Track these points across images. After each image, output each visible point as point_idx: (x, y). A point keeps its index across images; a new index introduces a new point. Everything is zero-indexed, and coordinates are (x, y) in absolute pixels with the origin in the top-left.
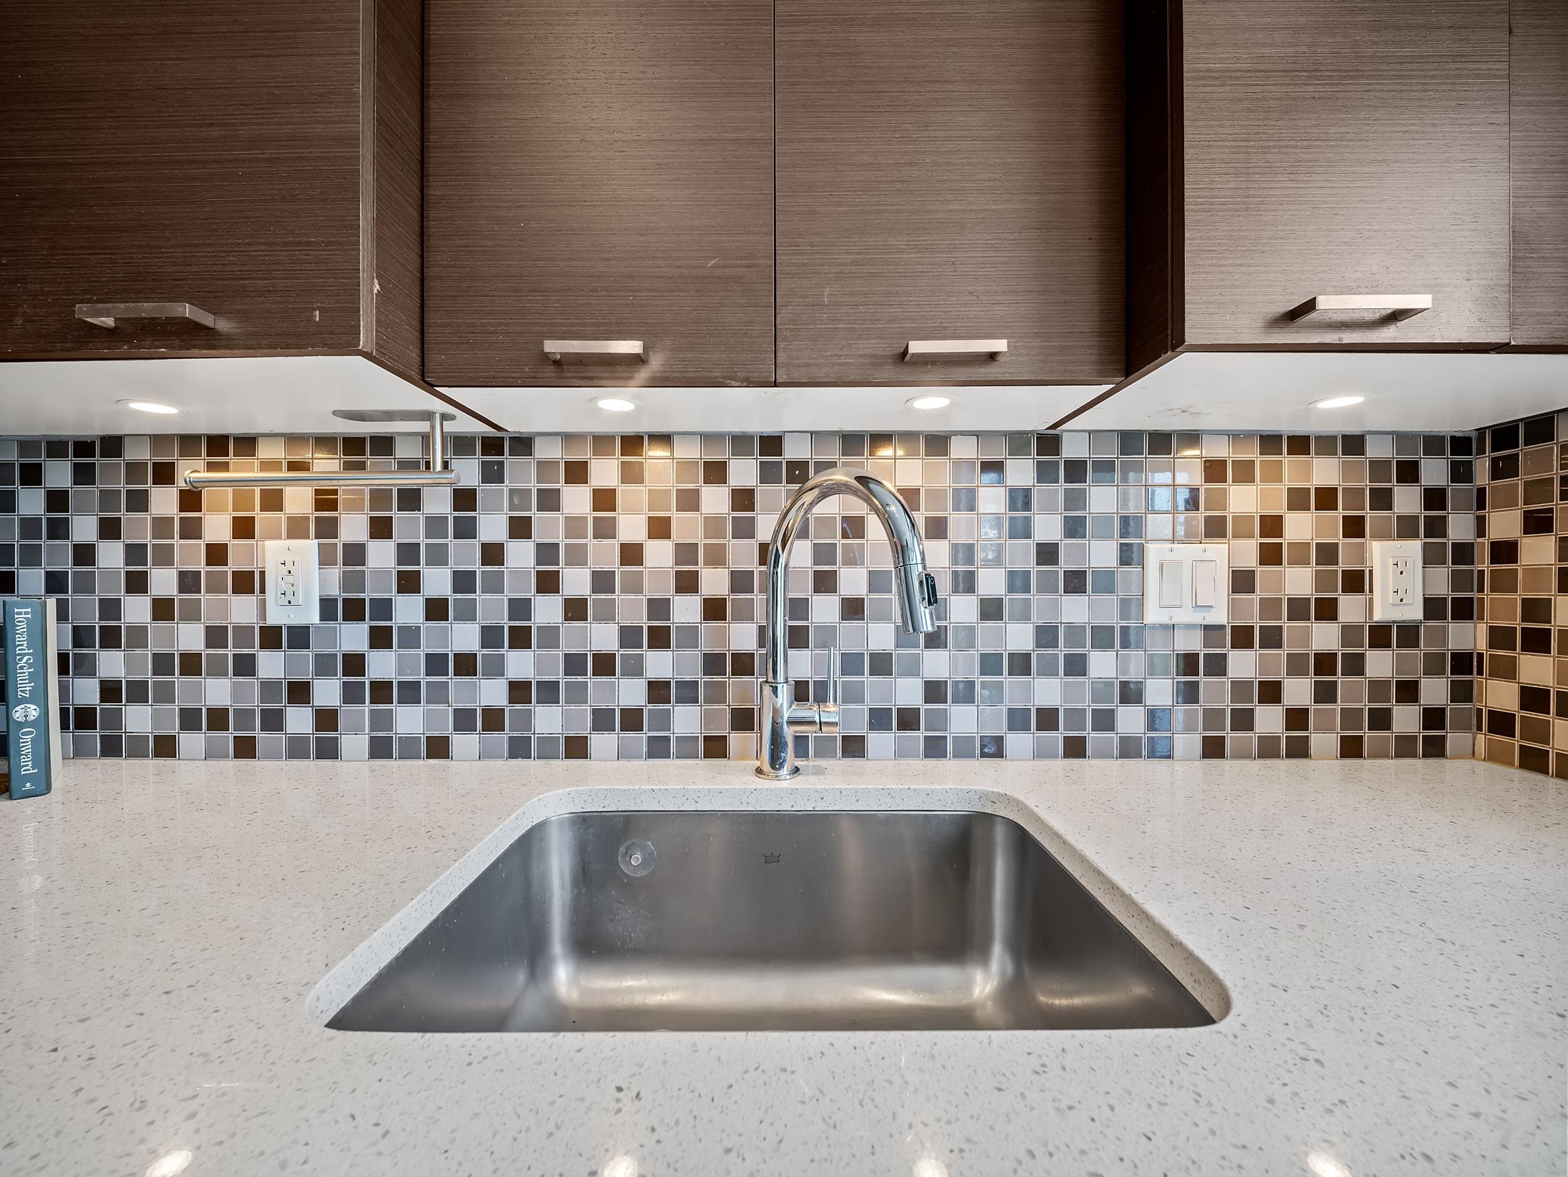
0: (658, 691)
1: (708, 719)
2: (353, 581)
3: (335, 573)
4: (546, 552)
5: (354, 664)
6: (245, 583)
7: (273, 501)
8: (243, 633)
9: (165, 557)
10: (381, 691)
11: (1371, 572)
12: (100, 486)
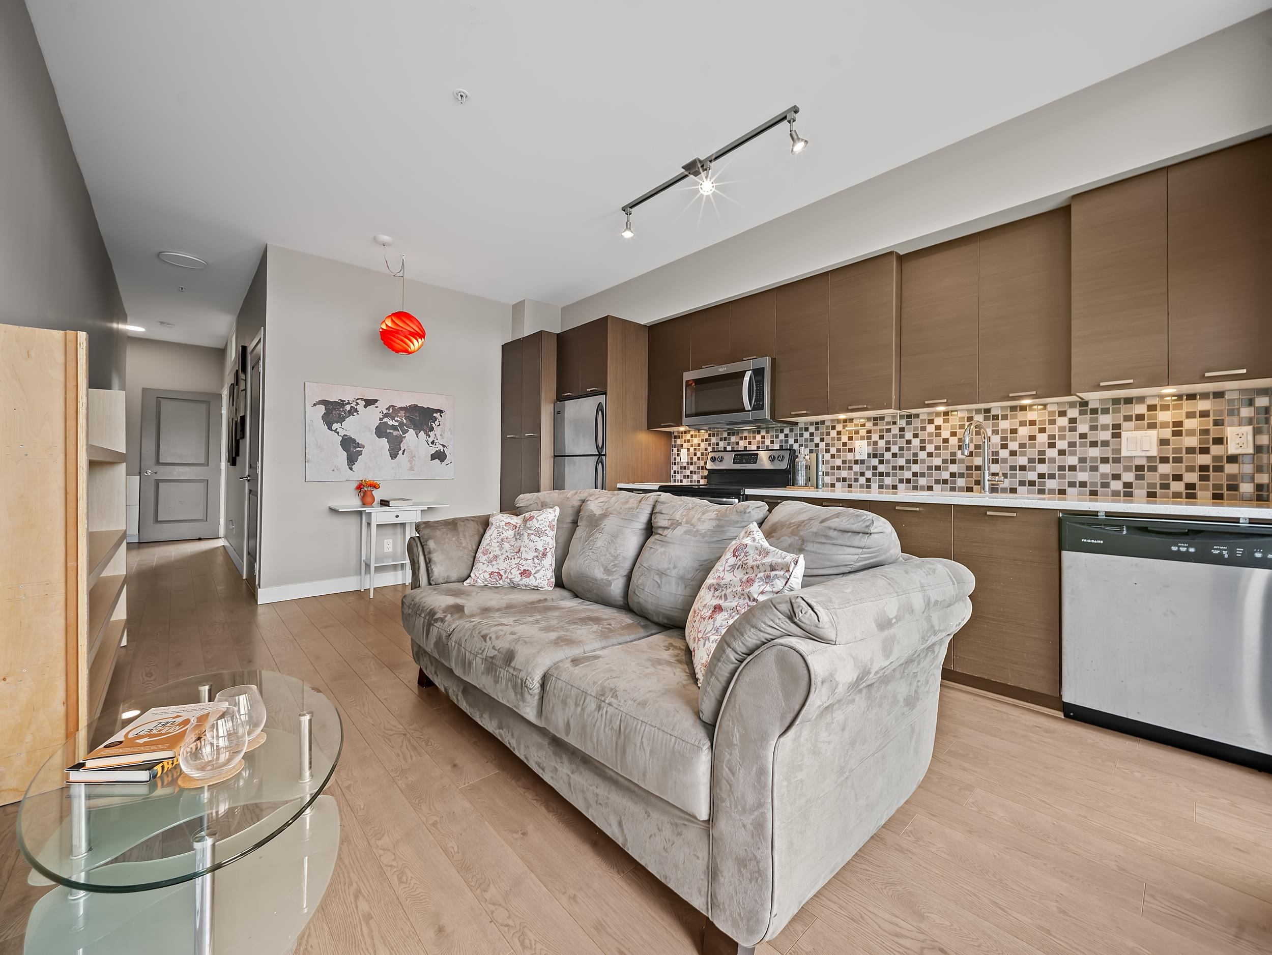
0: (953, 475)
1: (967, 482)
2: (874, 449)
3: (871, 447)
4: (922, 441)
5: (875, 468)
6: (850, 450)
7: (857, 432)
8: (850, 461)
9: (833, 445)
10: (881, 474)
11: (1227, 438)
12: (820, 431)
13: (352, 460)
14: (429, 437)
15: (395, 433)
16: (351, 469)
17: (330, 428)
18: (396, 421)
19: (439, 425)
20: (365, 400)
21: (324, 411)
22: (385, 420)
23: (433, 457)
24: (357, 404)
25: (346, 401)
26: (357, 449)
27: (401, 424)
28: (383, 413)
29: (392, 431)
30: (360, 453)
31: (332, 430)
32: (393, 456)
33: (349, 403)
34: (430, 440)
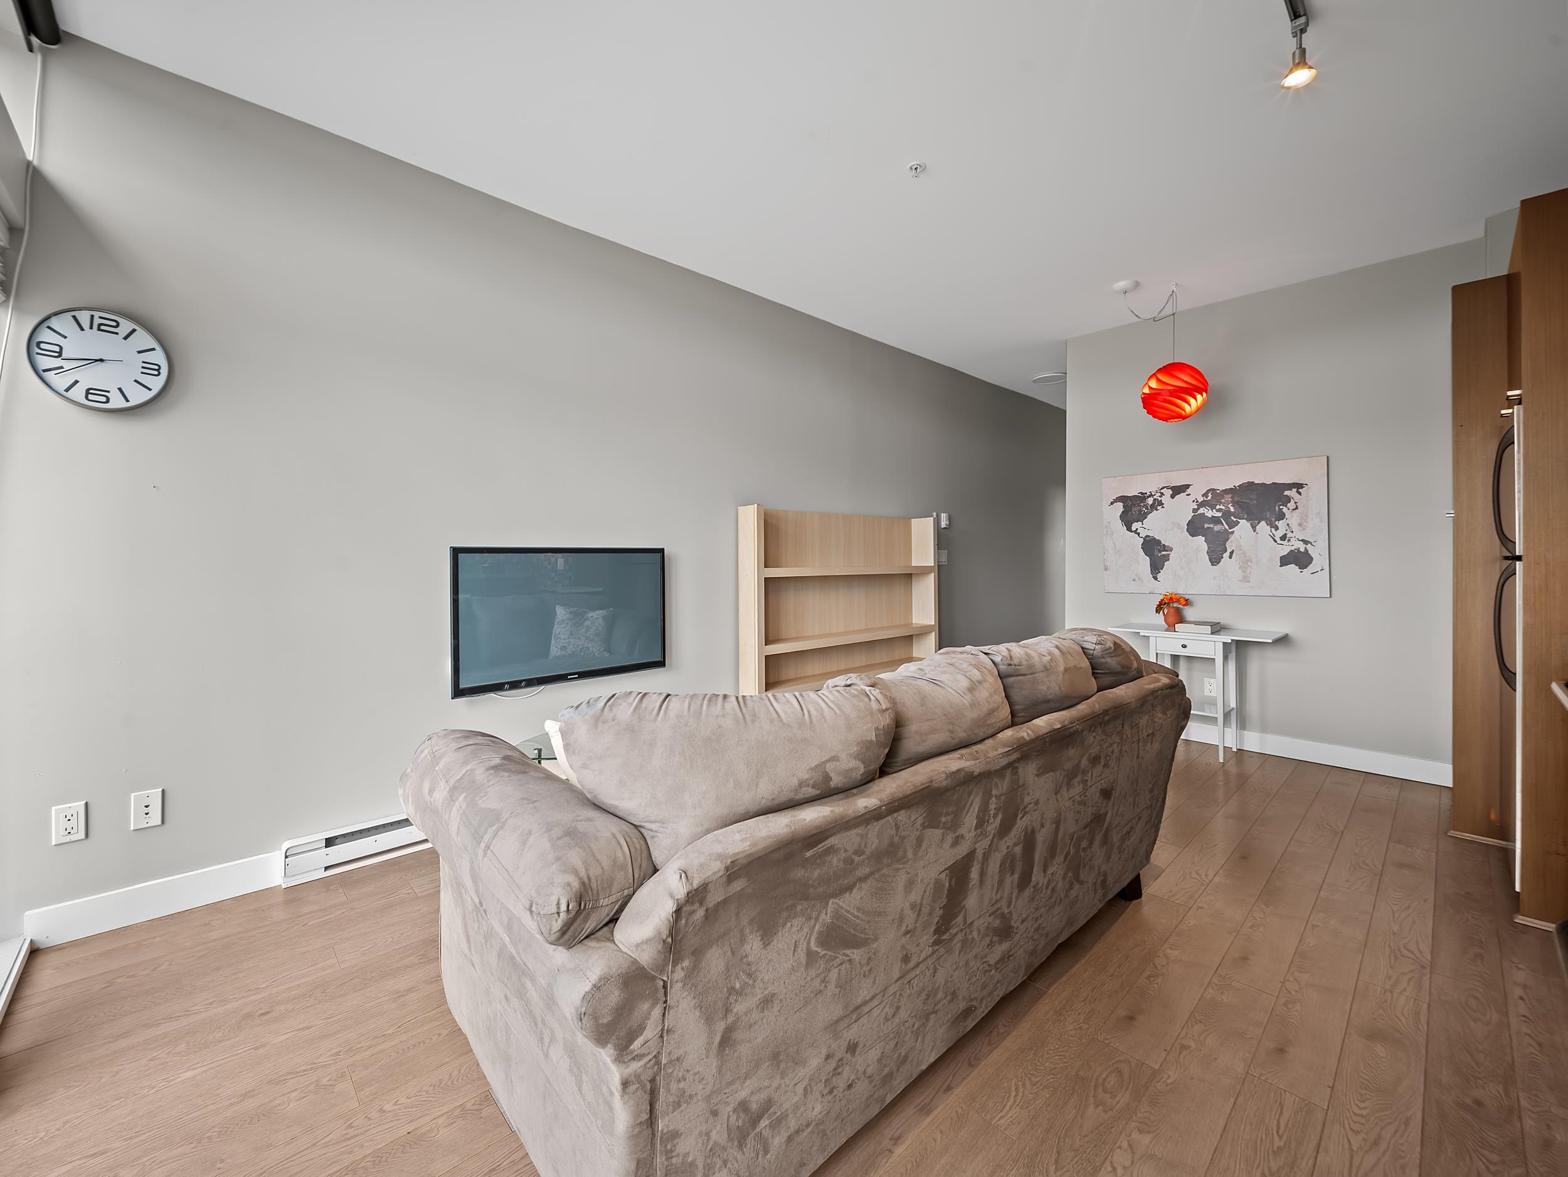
13: (1156, 567)
14: (1277, 528)
15: (1217, 528)
16: (1156, 578)
17: (1129, 529)
18: (1219, 510)
19: (1297, 508)
20: (1173, 488)
21: (1122, 509)
22: (1201, 511)
23: (1285, 561)
24: (1162, 494)
25: (1148, 493)
26: (1163, 553)
27: (1227, 514)
28: (1197, 502)
29: (1211, 526)
30: (1167, 558)
31: (1132, 531)
32: (1215, 559)
33: (1151, 495)
34: (1278, 534)
